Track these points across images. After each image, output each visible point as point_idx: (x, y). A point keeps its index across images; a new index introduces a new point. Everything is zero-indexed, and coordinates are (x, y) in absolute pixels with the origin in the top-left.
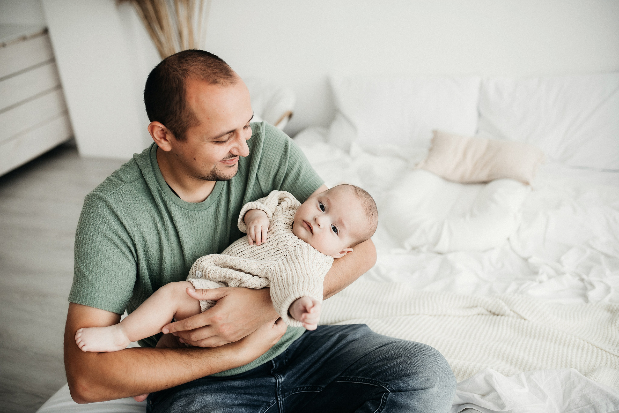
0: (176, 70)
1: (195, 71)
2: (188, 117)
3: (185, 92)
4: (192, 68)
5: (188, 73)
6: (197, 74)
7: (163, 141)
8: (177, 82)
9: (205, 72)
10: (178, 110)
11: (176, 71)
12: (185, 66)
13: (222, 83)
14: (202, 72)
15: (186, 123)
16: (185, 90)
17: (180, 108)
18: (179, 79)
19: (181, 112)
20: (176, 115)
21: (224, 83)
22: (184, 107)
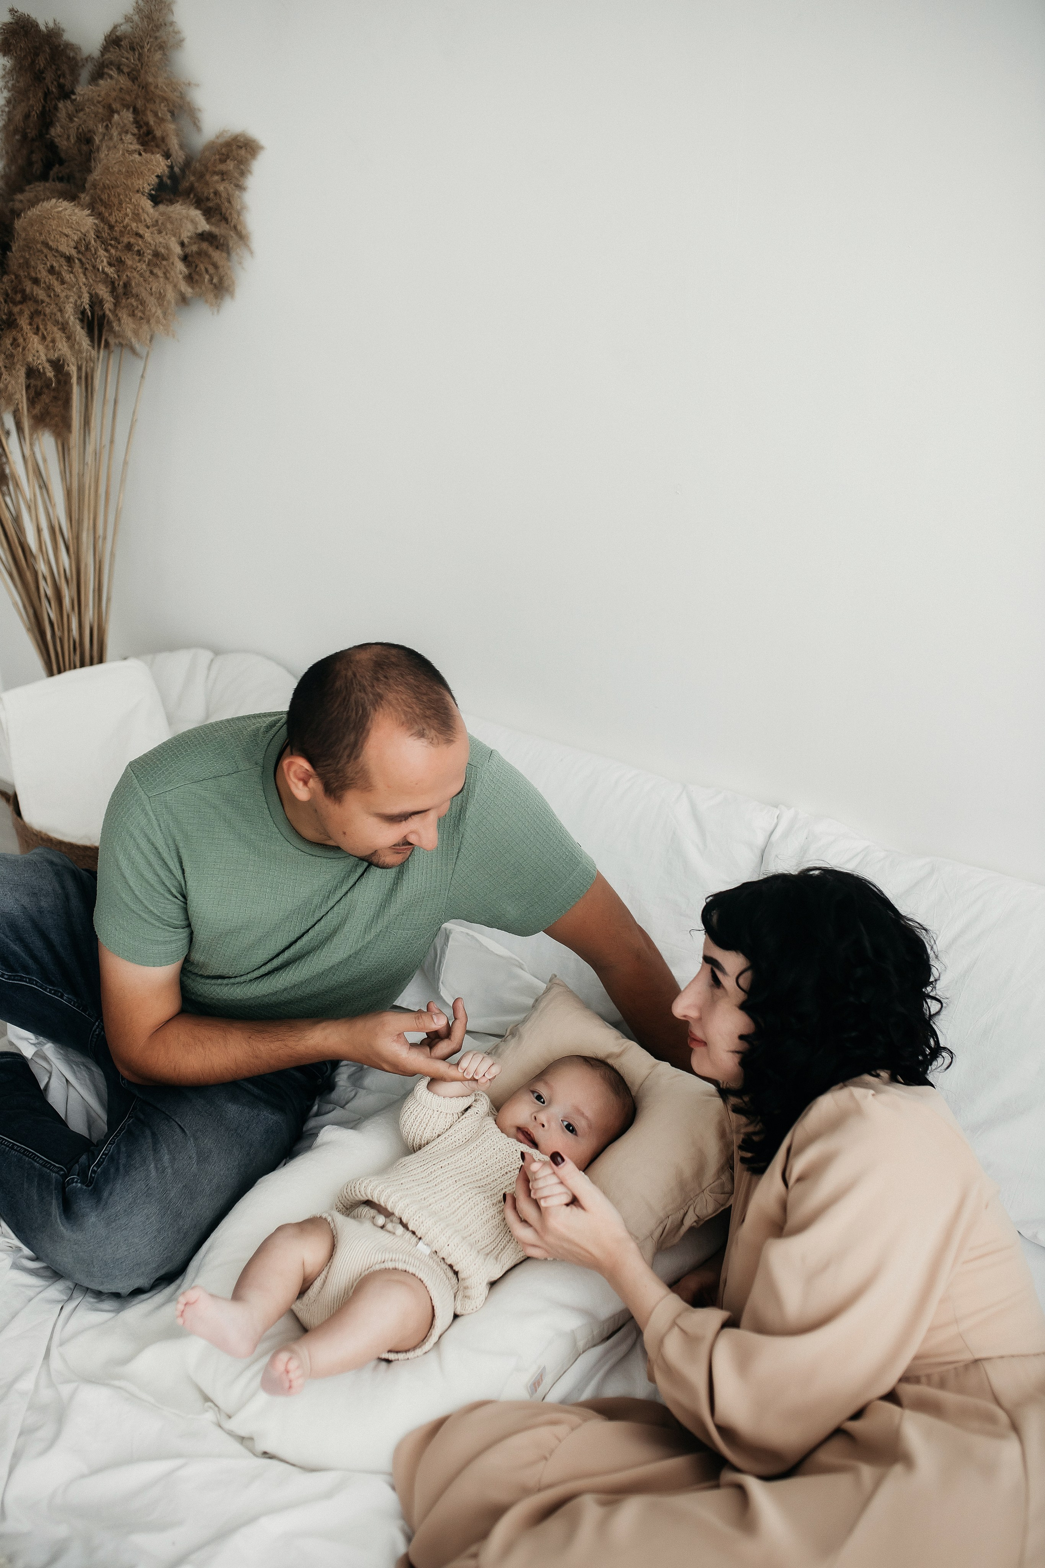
0: (363, 689)
1: (394, 702)
2: (357, 773)
3: (368, 735)
4: (391, 696)
5: (382, 702)
6: (396, 711)
7: (301, 784)
8: (360, 712)
9: (410, 710)
10: (345, 757)
11: (365, 691)
12: (380, 689)
13: (433, 739)
14: (405, 708)
15: (349, 779)
16: (369, 731)
17: (349, 756)
18: (364, 709)
19: (348, 762)
20: (338, 763)
21: (435, 741)
22: (357, 757)
